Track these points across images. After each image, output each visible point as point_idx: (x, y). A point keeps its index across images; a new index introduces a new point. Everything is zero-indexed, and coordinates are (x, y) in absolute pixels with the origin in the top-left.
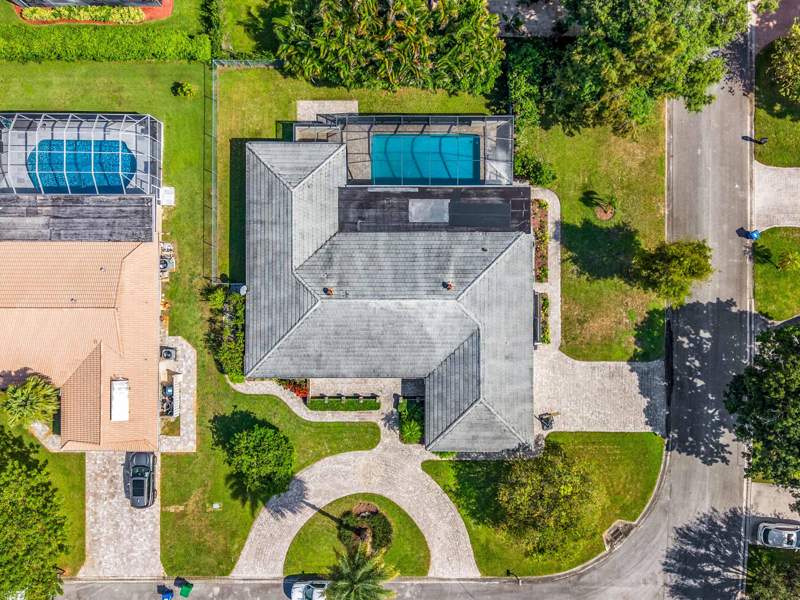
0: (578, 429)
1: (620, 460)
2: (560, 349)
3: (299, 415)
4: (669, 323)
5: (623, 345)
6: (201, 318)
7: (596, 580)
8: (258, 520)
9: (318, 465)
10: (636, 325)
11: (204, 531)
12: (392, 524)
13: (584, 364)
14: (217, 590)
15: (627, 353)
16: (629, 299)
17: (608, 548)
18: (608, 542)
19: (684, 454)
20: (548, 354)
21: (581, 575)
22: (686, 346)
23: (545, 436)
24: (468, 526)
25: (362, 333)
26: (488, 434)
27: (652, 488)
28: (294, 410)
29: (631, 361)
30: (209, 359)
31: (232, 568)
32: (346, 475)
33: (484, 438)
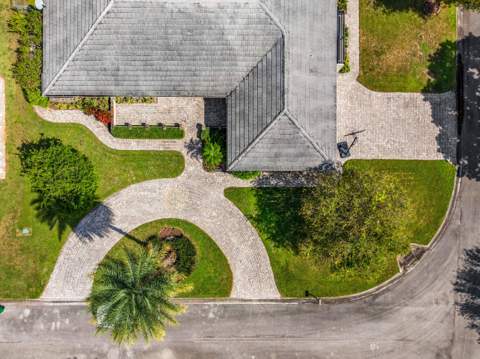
0: (374, 157)
1: (414, 186)
2: (357, 80)
3: (105, 143)
4: (459, 56)
5: (418, 77)
6: (10, 49)
7: (390, 299)
8: (67, 244)
9: (124, 192)
10: (430, 56)
11: (14, 255)
12: (197, 247)
13: (380, 94)
14: (27, 312)
15: (421, 84)
16: (422, 33)
17: (401, 270)
18: (401, 265)
19: (474, 180)
20: (348, 83)
21: (376, 296)
22: (476, 77)
23: (343, 162)
24: (268, 249)
25: (160, 42)
26: (291, 151)
27: (444, 213)
28: (100, 139)
29: (424, 91)
30: (16, 88)
31: (42, 291)
32: (151, 202)
33: (287, 155)
